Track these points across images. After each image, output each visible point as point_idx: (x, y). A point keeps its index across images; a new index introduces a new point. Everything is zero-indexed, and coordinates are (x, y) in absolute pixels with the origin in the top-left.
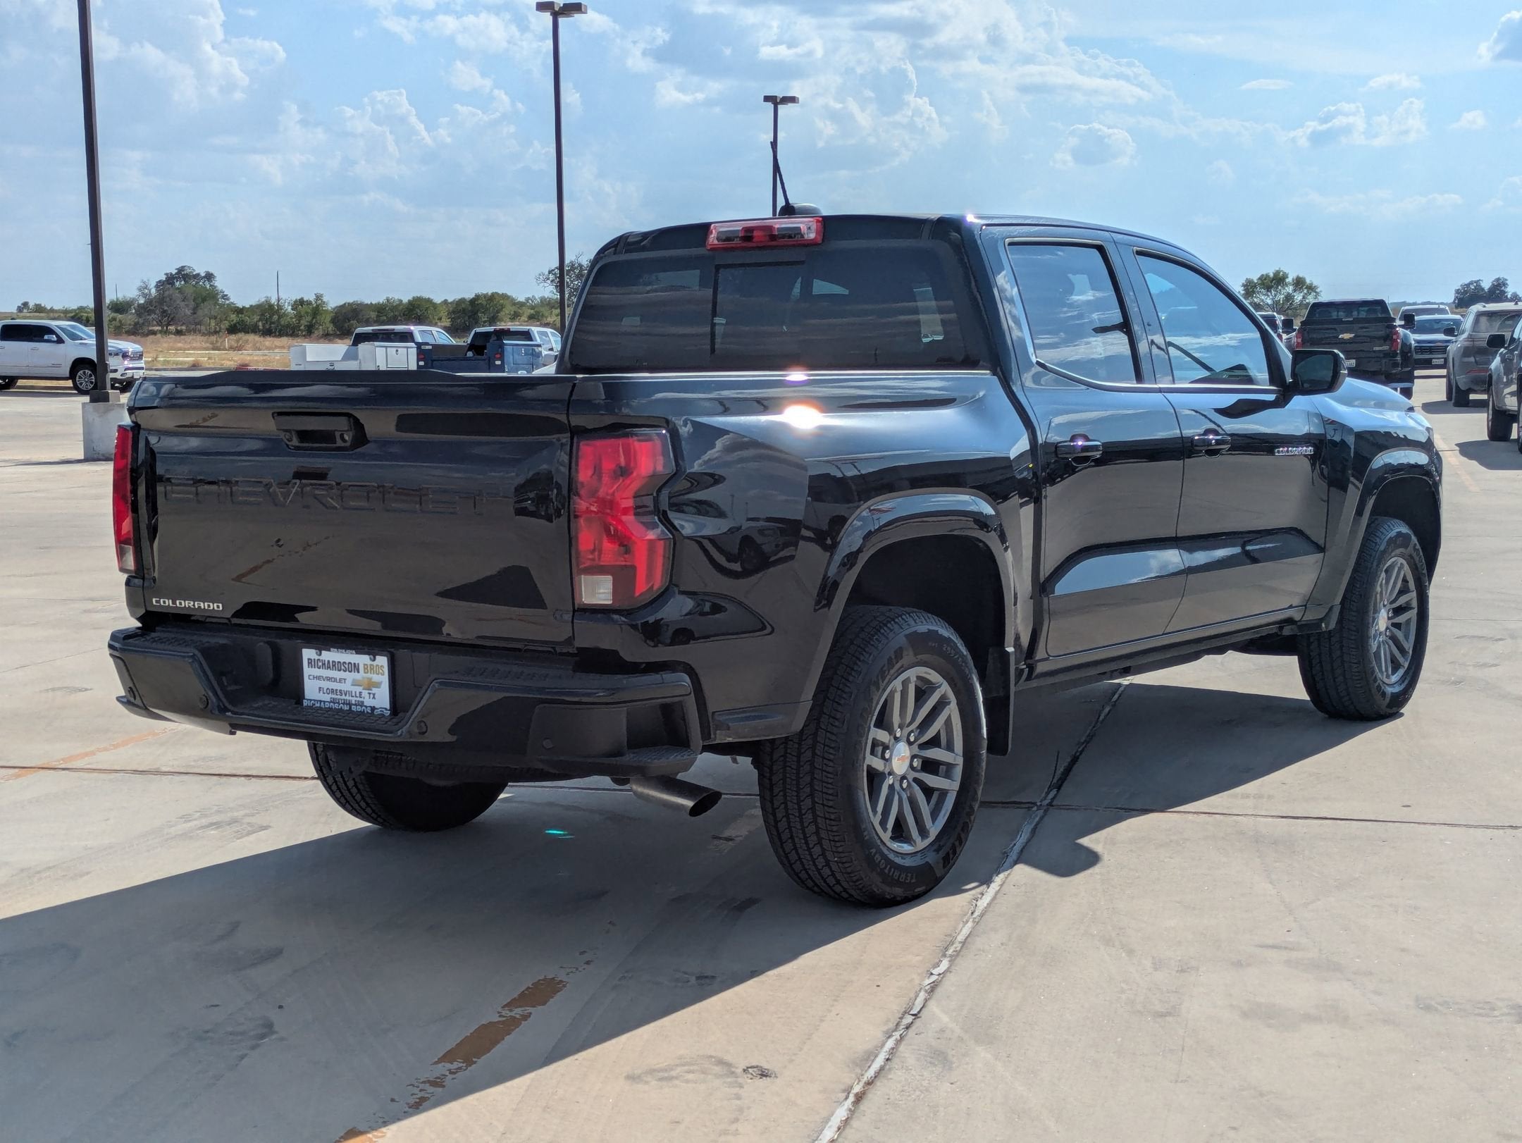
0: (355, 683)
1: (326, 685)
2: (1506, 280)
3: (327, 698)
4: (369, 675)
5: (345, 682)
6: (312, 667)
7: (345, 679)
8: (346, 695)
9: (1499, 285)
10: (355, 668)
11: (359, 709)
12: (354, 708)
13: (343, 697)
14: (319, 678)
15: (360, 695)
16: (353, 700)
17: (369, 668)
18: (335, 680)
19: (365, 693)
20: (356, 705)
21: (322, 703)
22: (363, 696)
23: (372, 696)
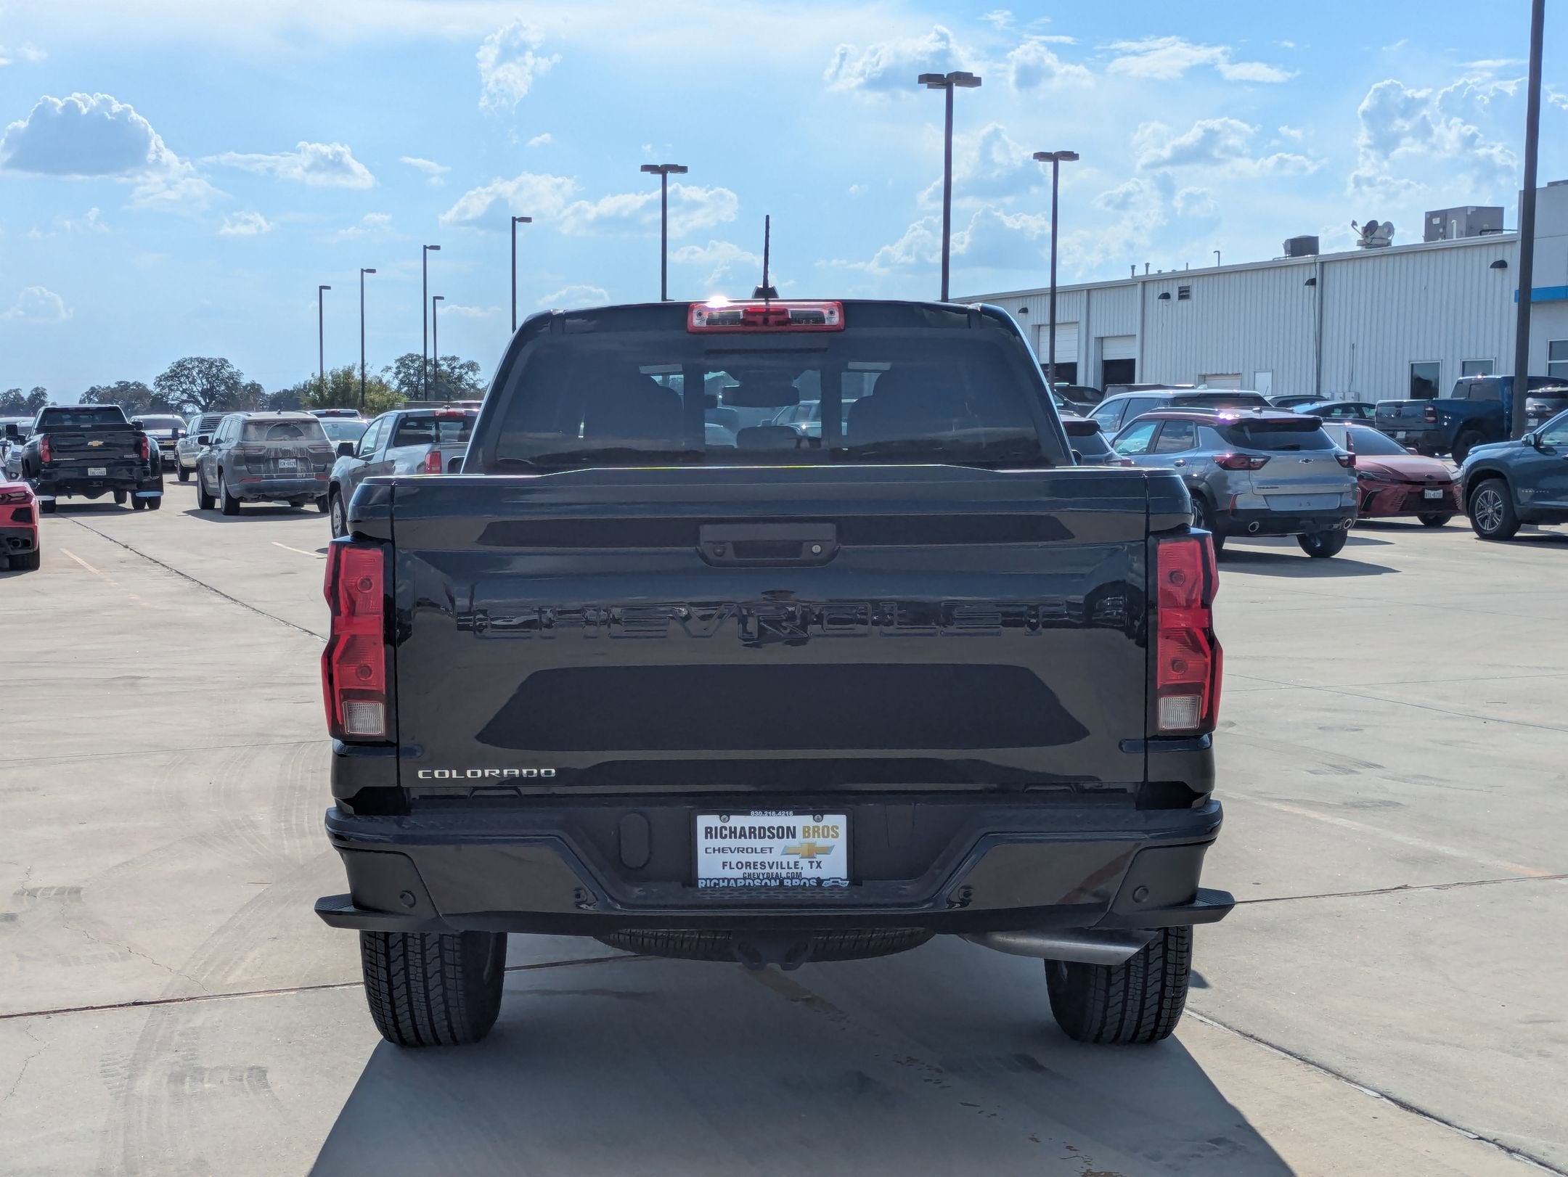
0: (786, 852)
1: (734, 858)
2: (45, 390)
3: (737, 873)
4: (811, 840)
5: (771, 852)
6: (711, 837)
7: (771, 849)
8: (771, 868)
9: (38, 394)
10: (791, 832)
11: (796, 882)
12: (787, 883)
13: (768, 870)
14: (723, 850)
15: (795, 865)
16: (784, 873)
17: (811, 832)
18: (754, 850)
19: (804, 863)
20: (788, 878)
21: (732, 881)
22: (800, 866)
23: (815, 865)
